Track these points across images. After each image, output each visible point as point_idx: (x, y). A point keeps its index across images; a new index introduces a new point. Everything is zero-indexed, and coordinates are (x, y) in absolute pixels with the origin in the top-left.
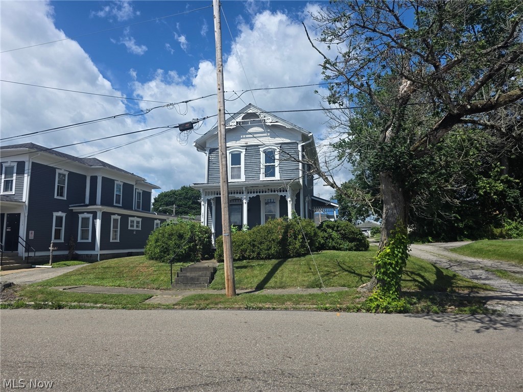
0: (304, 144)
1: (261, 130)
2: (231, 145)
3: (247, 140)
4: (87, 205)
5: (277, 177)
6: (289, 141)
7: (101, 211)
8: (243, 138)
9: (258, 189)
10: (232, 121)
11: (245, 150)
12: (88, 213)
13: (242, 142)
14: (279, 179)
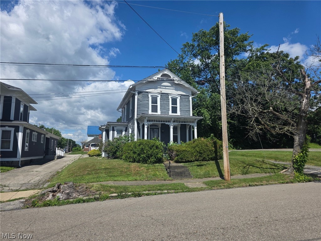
0: (193, 97)
1: (169, 84)
2: (152, 91)
3: (161, 90)
4: (12, 121)
5: (179, 113)
6: (185, 94)
7: (23, 126)
8: (159, 88)
9: (180, 120)
10: (155, 77)
11: (160, 96)
12: (9, 126)
13: (159, 90)
14: (180, 115)
